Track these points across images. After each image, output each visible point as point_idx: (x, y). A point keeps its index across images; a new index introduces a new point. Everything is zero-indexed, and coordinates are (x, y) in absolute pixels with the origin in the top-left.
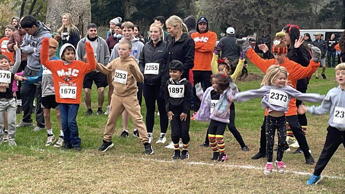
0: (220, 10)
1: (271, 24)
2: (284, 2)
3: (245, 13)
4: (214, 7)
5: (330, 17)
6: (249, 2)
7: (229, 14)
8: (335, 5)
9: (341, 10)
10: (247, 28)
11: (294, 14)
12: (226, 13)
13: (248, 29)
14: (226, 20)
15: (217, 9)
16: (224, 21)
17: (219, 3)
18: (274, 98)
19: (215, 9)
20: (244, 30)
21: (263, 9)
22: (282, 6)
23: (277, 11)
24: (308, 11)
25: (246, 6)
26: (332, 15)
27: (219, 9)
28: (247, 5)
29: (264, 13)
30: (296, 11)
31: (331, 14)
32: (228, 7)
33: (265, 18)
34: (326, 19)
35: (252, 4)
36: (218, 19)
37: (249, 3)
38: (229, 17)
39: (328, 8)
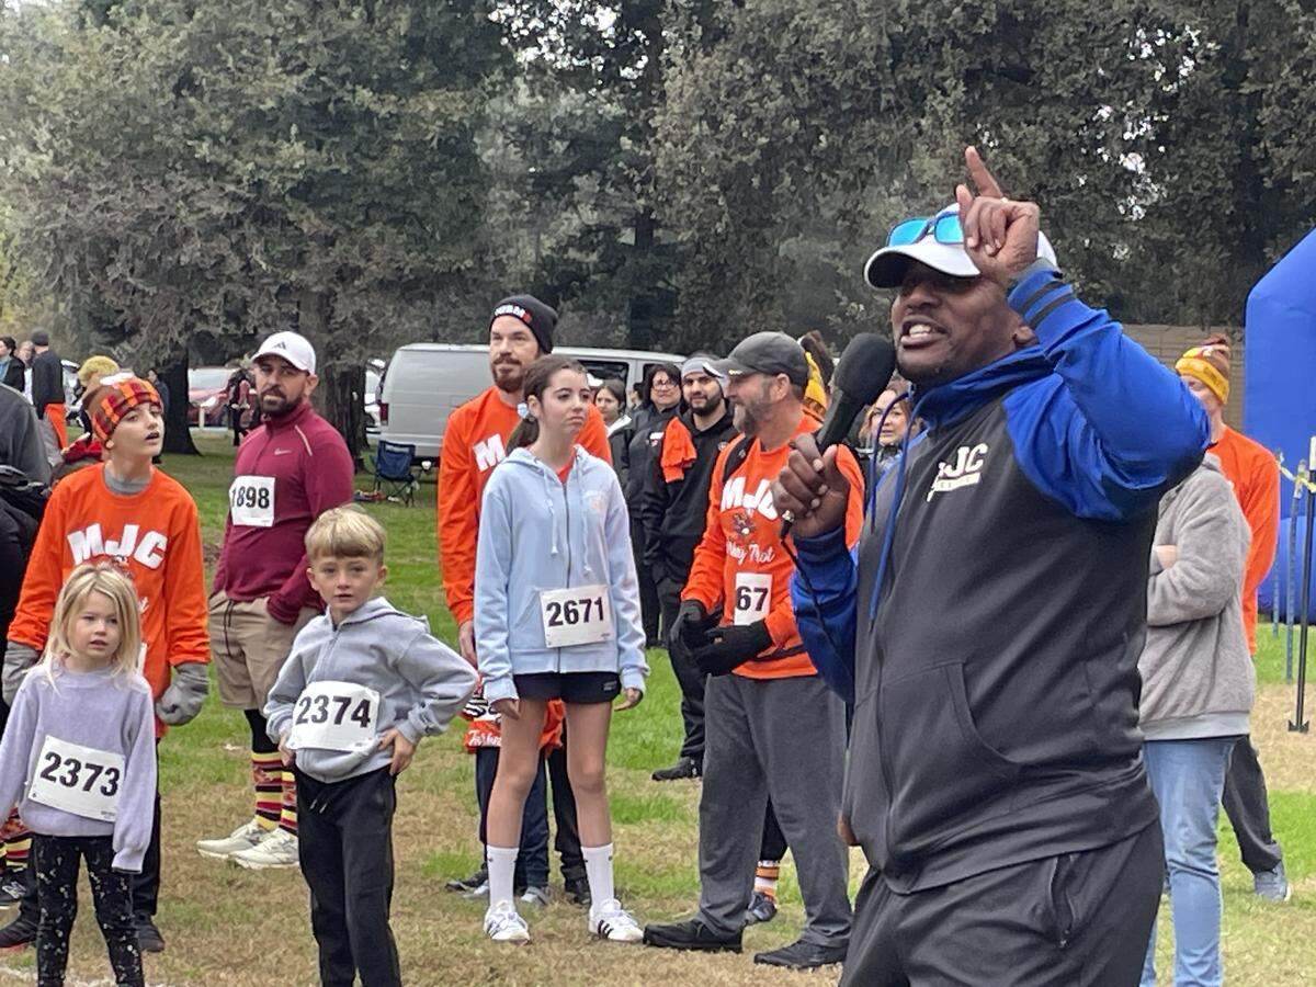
0: (71, 239)
1: (302, 313)
2: (361, 218)
3: (184, 260)
4: (39, 223)
5: (579, 293)
6: (201, 210)
7: (111, 261)
8: (599, 243)
9: (627, 264)
10: (194, 325)
11: (407, 271)
12: (99, 254)
13: (197, 330)
14: (97, 286)
15: (53, 232)
16: (90, 291)
17: (64, 208)
18: (53, 779)
19: (46, 234)
20: (180, 334)
21: (266, 242)
22: (354, 235)
23: (327, 255)
24: (466, 262)
25: (189, 225)
26: (587, 285)
27: (62, 234)
28: (191, 221)
29: (271, 261)
30: (413, 260)
31: (583, 279)
32: (106, 226)
33: (276, 283)
34: (562, 303)
35: (214, 219)
36: (60, 279)
37: (202, 215)
38: (113, 273)
39: (572, 253)
